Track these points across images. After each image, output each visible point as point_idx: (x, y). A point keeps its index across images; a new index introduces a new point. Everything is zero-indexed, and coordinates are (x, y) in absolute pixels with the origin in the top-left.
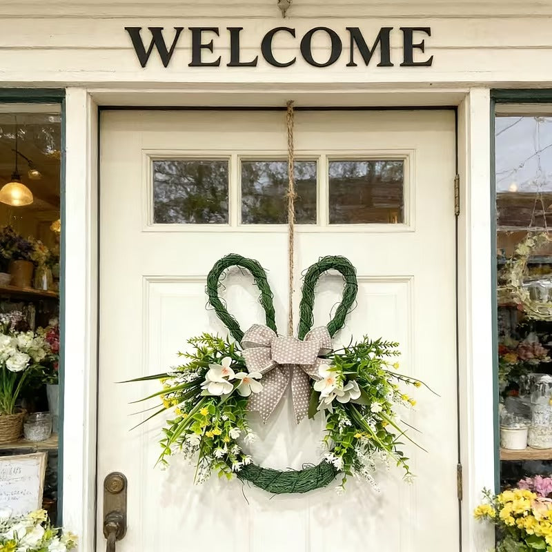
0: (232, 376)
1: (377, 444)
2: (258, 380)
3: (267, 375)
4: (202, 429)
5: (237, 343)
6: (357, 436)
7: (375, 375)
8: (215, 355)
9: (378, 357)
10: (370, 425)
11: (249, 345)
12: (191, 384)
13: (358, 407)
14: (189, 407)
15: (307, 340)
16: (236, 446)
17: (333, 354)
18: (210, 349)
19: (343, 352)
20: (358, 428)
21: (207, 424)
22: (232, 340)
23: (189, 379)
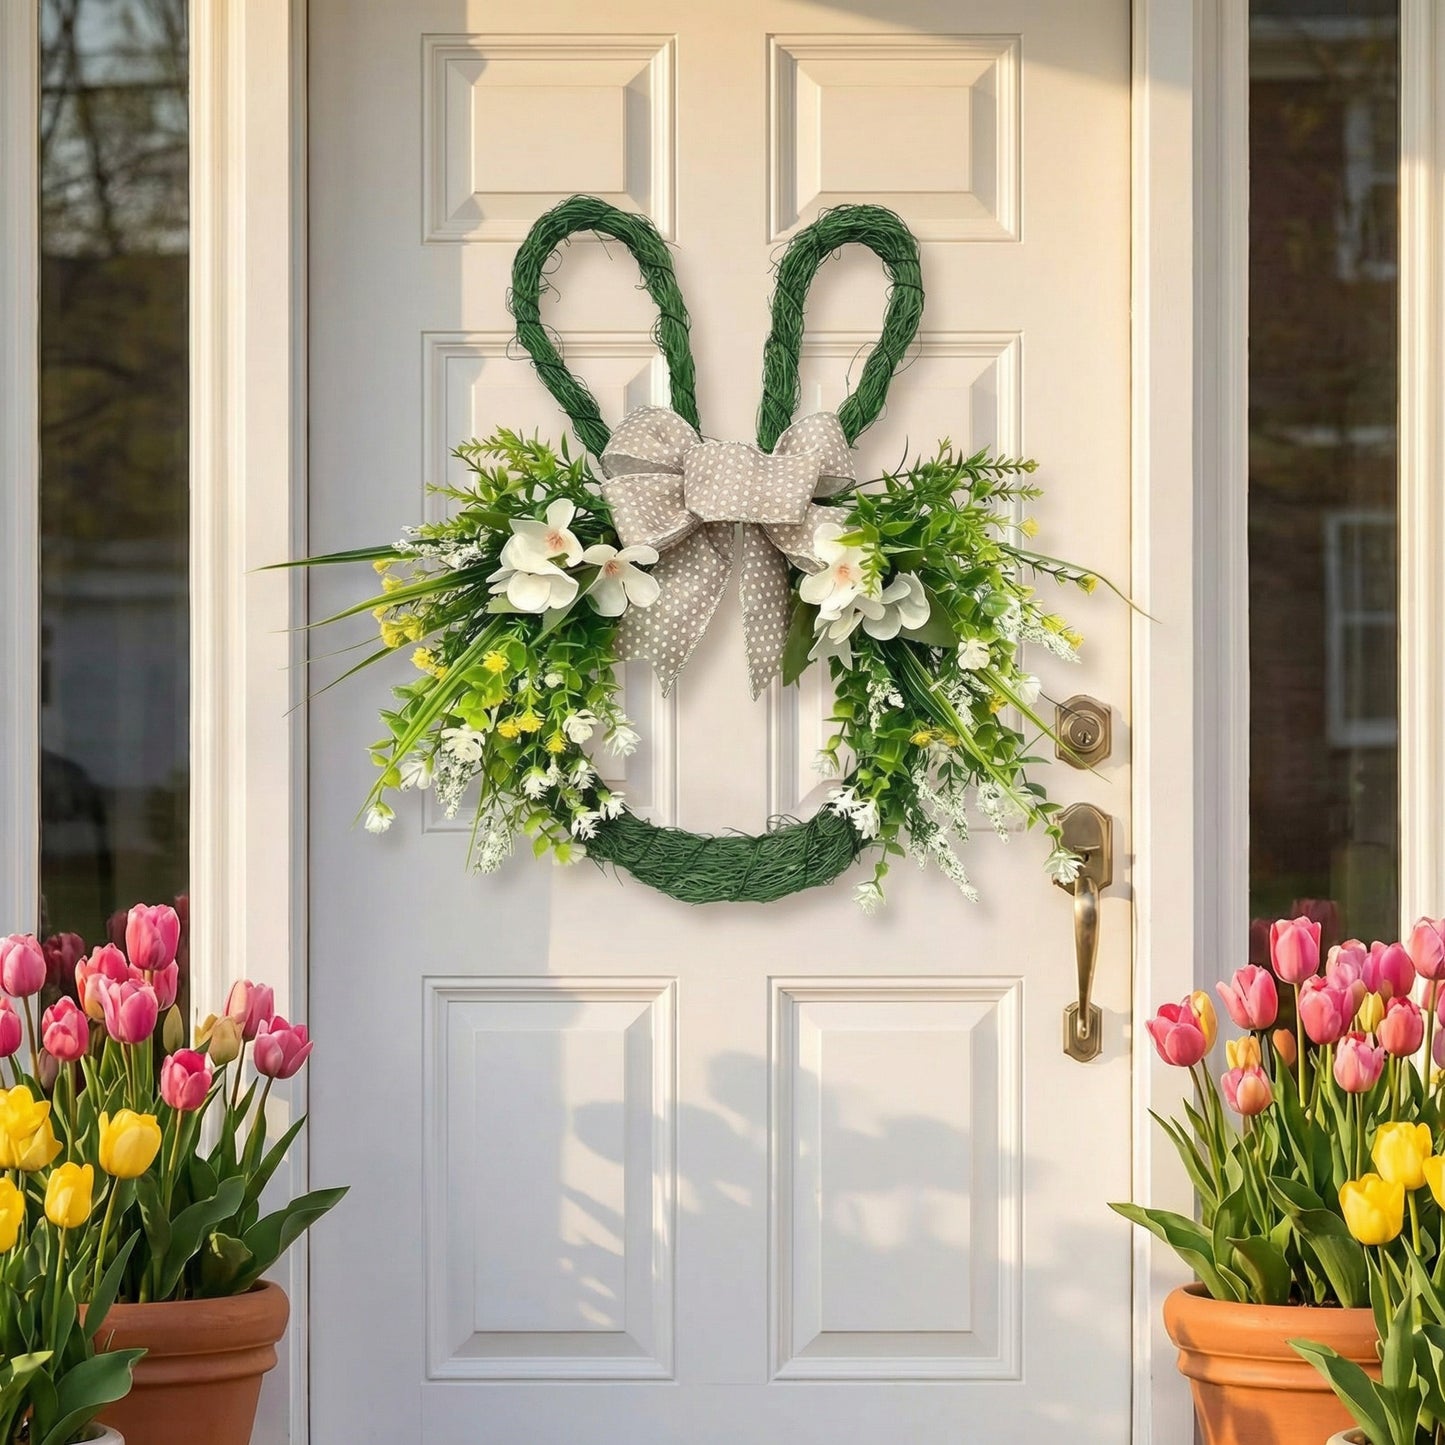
0: (576, 555)
1: (971, 760)
2: (647, 569)
3: (669, 560)
4: (488, 712)
5: (592, 457)
6: (920, 737)
7: (970, 556)
8: (529, 494)
9: (978, 504)
10: (956, 706)
11: (626, 464)
12: (461, 577)
13: (922, 651)
14: (454, 645)
15: (782, 450)
16: (582, 765)
17: (853, 493)
18: (514, 476)
19: (881, 488)
20: (922, 713)
21: (503, 696)
22: (578, 450)
23: (455, 562)
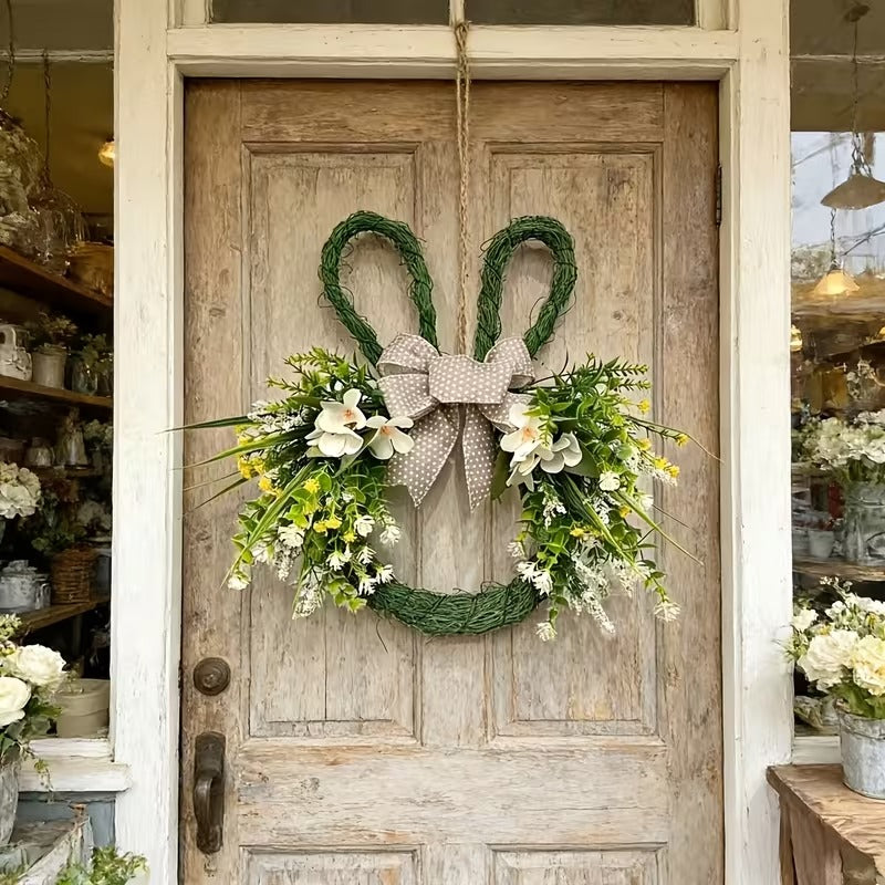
0: (362, 423)
1: (609, 547)
2: (406, 431)
3: (422, 422)
4: (307, 517)
5: (371, 367)
6: (576, 532)
7: (606, 422)
8: (332, 387)
9: (612, 392)
10: (598, 513)
11: (393, 369)
12: (290, 436)
13: (578, 480)
14: (286, 477)
15: (489, 361)
16: (365, 549)
17: (534, 386)
18: (323, 376)
19: (552, 382)
20: (578, 518)
21: (318, 507)
22: (363, 362)
23: (287, 427)
